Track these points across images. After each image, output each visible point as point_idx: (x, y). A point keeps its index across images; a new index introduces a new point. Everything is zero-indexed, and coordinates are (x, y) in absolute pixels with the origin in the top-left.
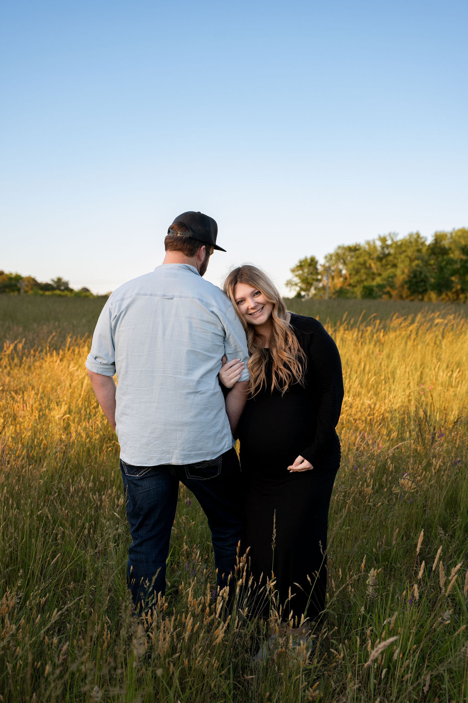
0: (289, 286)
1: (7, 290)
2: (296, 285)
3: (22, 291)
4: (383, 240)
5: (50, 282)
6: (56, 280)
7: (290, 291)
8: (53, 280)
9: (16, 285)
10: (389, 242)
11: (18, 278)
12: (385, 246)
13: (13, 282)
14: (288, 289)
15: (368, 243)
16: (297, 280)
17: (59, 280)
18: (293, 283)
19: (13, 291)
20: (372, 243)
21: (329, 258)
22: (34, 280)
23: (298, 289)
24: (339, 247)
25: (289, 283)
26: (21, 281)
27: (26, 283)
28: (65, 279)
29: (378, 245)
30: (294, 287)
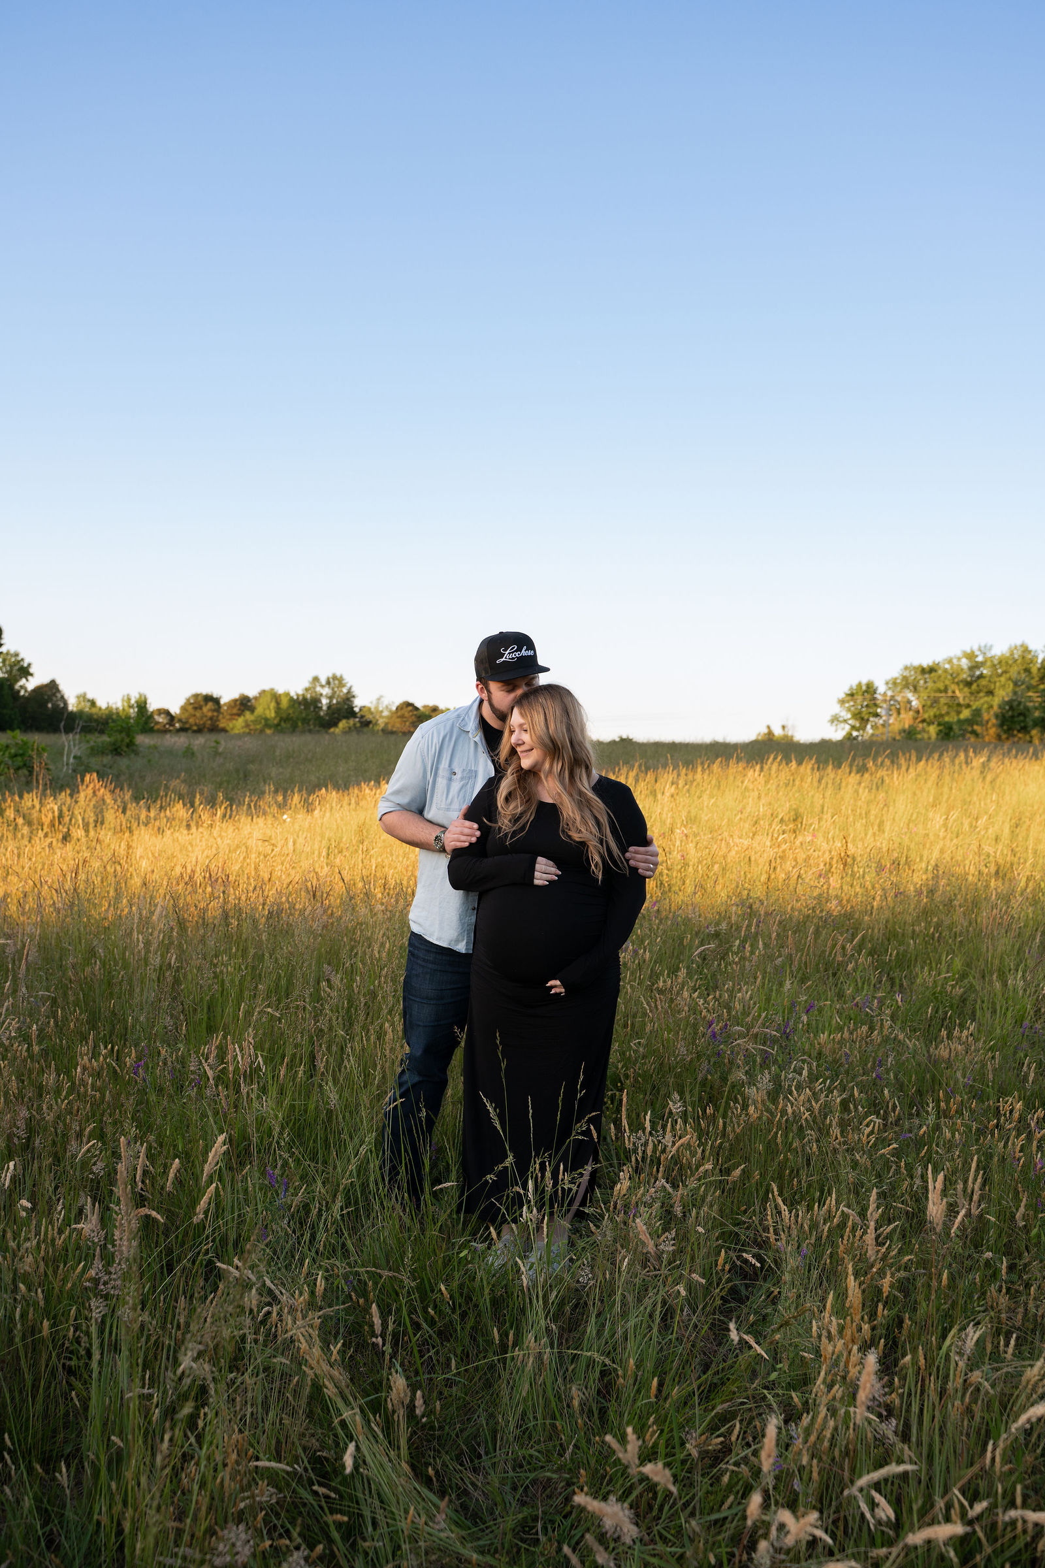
0: (836, 722)
2: (845, 721)
4: (971, 656)
7: (836, 731)
10: (980, 659)
12: (975, 666)
14: (834, 728)
15: (950, 661)
16: (846, 715)
18: (841, 719)
20: (955, 661)
21: (894, 683)
23: (847, 728)
24: (906, 668)
25: (835, 720)
29: (965, 663)
30: (842, 725)
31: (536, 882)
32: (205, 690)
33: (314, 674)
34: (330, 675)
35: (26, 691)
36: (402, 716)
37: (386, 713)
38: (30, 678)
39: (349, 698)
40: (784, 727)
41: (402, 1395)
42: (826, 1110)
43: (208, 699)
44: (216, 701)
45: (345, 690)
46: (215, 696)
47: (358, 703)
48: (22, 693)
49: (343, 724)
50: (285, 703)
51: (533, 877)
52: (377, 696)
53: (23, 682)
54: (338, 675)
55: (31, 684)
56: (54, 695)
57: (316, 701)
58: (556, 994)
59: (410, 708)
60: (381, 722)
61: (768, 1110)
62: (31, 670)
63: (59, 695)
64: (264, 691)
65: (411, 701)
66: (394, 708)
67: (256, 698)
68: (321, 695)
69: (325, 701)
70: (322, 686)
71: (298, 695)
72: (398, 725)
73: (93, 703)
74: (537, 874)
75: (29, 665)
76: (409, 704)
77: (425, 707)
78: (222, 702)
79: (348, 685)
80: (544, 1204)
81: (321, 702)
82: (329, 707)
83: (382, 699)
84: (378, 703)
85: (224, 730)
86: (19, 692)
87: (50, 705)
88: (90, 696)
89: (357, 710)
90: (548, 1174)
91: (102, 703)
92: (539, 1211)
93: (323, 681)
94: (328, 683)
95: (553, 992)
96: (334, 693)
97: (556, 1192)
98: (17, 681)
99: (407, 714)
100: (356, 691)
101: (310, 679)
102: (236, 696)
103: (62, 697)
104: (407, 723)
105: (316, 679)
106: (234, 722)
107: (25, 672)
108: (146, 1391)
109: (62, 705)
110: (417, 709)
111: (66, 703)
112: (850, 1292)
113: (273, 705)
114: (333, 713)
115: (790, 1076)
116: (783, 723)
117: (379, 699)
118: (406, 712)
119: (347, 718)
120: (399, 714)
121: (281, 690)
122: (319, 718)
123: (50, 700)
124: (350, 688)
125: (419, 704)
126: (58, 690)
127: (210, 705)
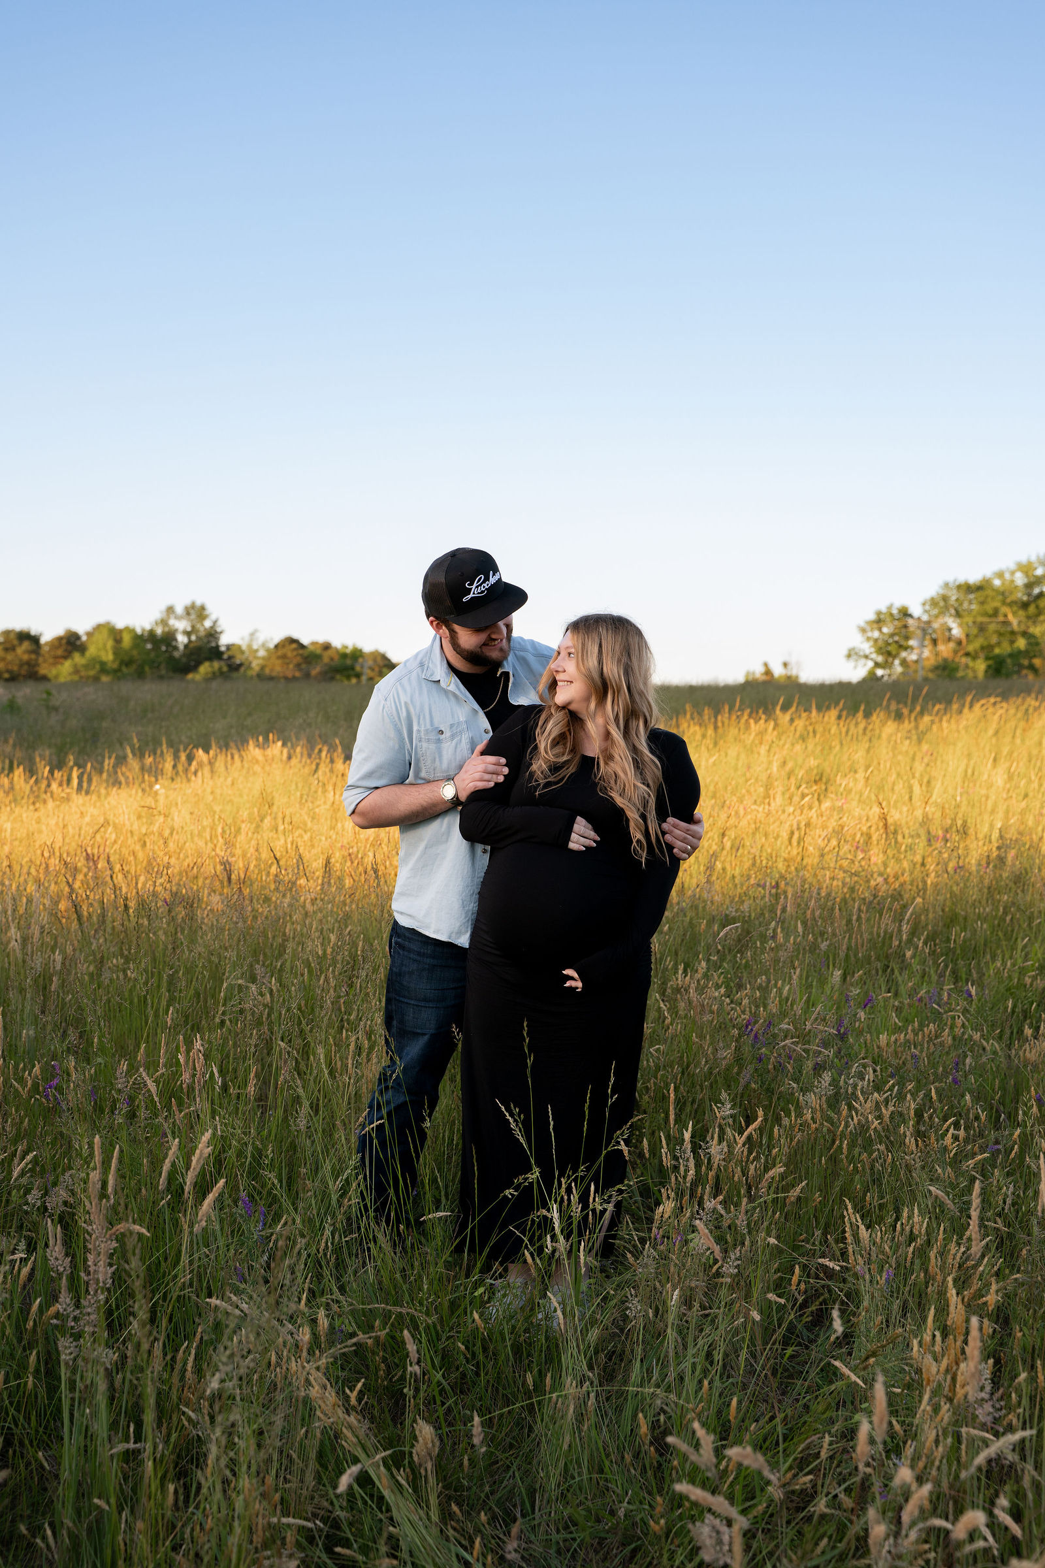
0: (853, 658)
1: (338, 677)
2: (866, 657)
3: (364, 678)
4: (1026, 568)
7: (855, 667)
9: (352, 668)
10: (1040, 572)
11: (357, 654)
13: (349, 662)
14: (851, 666)
15: (1000, 575)
16: (867, 648)
18: (861, 653)
19: (348, 678)
20: (1007, 576)
23: (870, 664)
24: (947, 585)
25: (851, 654)
26: (361, 660)
27: (370, 663)
29: (1020, 579)
30: (863, 661)
31: (572, 846)
32: (19, 625)
33: (169, 603)
34: (188, 602)
36: (284, 657)
37: (262, 653)
39: (213, 634)
40: (785, 665)
41: (430, 1445)
42: (899, 1117)
43: (27, 638)
44: (34, 640)
45: (208, 624)
46: (33, 633)
47: (224, 640)
49: (205, 668)
50: (127, 641)
51: (568, 839)
52: (251, 630)
54: (198, 603)
57: (169, 638)
58: (570, 988)
59: (294, 646)
60: (256, 665)
61: (830, 1120)
64: (99, 627)
65: (295, 635)
66: (271, 646)
67: (89, 634)
68: (176, 630)
69: (182, 639)
70: (178, 618)
71: (143, 630)
72: (278, 668)
74: (574, 836)
76: (292, 641)
77: (313, 643)
78: (43, 640)
79: (213, 617)
80: (571, 1232)
81: (176, 640)
82: (186, 646)
83: (258, 634)
84: (251, 640)
85: (45, 678)
89: (223, 649)
90: (575, 1198)
92: (567, 1238)
93: (179, 610)
94: (188, 614)
95: (568, 984)
96: (193, 627)
97: (585, 1218)
99: (290, 654)
100: (222, 625)
101: (163, 607)
102: (59, 631)
104: (291, 666)
105: (170, 610)
106: (59, 667)
108: (132, 1446)
110: (302, 646)
112: (952, 1308)
113: (110, 643)
114: (192, 654)
115: (851, 1081)
116: (786, 659)
117: (252, 635)
118: (289, 651)
119: (210, 659)
120: (280, 653)
121: (120, 625)
122: (171, 658)
124: (215, 622)
125: (305, 641)
127: (26, 645)
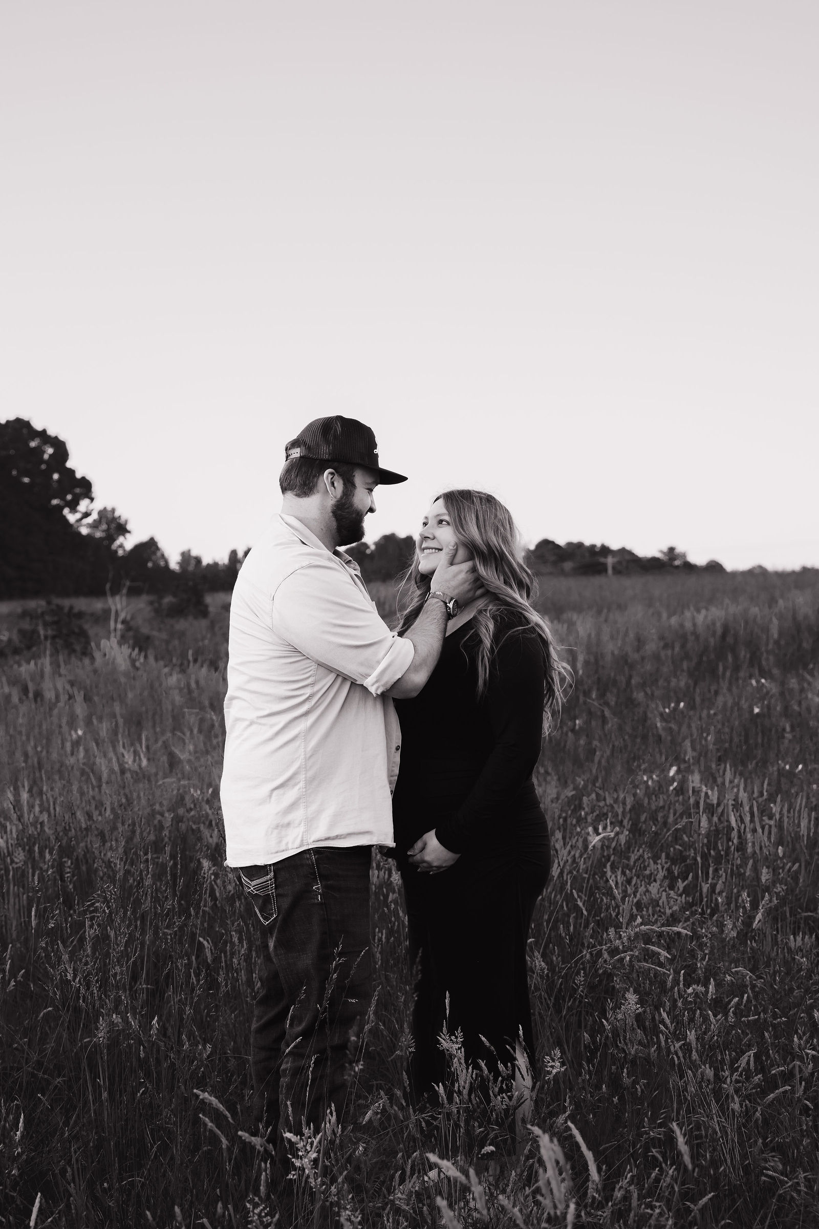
1: (590, 572)
5: (658, 555)
6: (665, 549)
8: (661, 552)
9: (601, 562)
11: (605, 551)
13: (600, 558)
17: (672, 550)
19: (597, 573)
22: (630, 553)
26: (609, 556)
27: (619, 558)
28: (680, 549)
35: (124, 550)
36: (542, 556)
38: (127, 535)
48: (120, 552)
53: (121, 540)
55: (128, 543)
56: (154, 553)
59: (551, 547)
62: (129, 527)
63: (159, 554)
64: (385, 538)
65: (552, 538)
66: (532, 547)
73: (198, 560)
75: (126, 522)
86: (116, 552)
87: (150, 565)
88: (194, 553)
91: (206, 560)
98: (114, 540)
99: (547, 554)
103: (163, 555)
107: (122, 529)
109: (162, 563)
110: (558, 546)
111: (167, 562)
120: (538, 554)
123: (150, 559)
126: (158, 549)
